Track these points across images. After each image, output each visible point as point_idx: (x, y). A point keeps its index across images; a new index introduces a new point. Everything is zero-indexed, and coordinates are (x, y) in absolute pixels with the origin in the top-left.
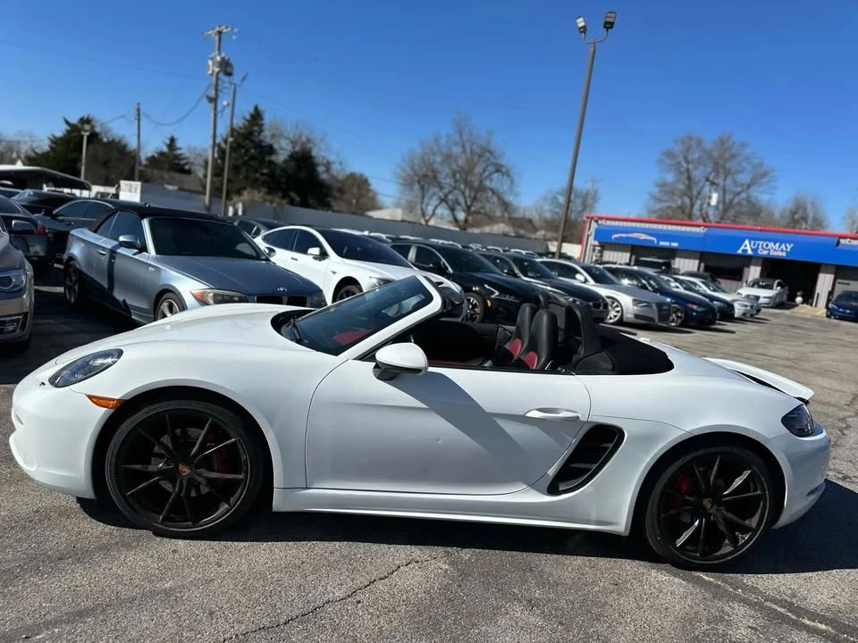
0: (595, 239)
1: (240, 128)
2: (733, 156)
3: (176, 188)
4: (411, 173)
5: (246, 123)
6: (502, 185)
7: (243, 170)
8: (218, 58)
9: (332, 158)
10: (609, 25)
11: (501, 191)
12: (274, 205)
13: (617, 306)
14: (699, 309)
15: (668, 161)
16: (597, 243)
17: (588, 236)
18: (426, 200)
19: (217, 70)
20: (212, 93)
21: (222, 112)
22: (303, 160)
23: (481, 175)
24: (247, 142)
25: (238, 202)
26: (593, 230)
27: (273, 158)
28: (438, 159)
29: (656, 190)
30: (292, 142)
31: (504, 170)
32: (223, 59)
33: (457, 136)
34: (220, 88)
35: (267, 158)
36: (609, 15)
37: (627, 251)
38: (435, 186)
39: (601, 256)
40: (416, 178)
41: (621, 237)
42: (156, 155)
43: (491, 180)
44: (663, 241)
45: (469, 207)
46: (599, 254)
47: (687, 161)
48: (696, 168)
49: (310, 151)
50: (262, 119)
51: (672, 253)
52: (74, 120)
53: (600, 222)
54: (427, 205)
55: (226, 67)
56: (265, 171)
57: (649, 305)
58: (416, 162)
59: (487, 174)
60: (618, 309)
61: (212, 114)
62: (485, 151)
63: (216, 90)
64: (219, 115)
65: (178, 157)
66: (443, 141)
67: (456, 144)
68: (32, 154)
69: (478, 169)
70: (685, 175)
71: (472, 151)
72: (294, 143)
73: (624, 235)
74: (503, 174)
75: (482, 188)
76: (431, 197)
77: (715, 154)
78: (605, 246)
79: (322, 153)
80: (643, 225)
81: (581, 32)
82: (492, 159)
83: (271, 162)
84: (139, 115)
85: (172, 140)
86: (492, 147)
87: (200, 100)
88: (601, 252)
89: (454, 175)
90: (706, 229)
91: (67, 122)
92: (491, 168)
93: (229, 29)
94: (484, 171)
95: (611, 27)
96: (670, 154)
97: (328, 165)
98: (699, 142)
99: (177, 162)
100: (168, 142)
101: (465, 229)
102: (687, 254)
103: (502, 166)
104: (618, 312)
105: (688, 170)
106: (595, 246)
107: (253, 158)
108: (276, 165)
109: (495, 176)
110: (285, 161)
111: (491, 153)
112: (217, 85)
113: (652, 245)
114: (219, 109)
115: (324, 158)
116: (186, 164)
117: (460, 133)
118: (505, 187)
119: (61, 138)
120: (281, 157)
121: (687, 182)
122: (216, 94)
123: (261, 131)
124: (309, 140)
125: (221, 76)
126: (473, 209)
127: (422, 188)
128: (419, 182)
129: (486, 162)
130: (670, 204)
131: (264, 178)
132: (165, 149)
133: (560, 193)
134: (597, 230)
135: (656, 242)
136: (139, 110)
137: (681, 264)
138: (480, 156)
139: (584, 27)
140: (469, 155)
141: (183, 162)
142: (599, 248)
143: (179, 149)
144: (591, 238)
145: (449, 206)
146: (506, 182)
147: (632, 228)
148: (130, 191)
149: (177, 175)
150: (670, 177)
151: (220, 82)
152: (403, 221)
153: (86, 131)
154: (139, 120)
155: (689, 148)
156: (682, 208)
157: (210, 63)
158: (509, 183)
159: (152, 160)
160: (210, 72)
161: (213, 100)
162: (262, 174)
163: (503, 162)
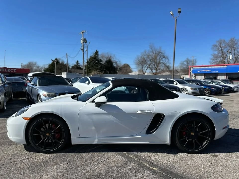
0: (193, 73)
1: (93, 56)
2: (236, 44)
3: (78, 73)
4: (138, 61)
5: (94, 55)
6: (165, 61)
7: (94, 67)
8: (83, 39)
9: (117, 60)
10: (179, 12)
11: (165, 62)
12: (100, 74)
13: (186, 90)
14: (215, 89)
15: (215, 48)
16: (193, 74)
17: (191, 72)
18: (143, 68)
19: (83, 42)
20: (82, 48)
21: (85, 52)
22: (109, 62)
23: (159, 59)
24: (95, 59)
25: (91, 75)
26: (191, 70)
27: (101, 63)
28: (146, 57)
29: (212, 57)
30: (106, 58)
31: (166, 57)
32: (84, 39)
33: (151, 50)
34: (84, 46)
35: (100, 63)
36: (179, 9)
37: (203, 76)
38: (145, 64)
39: (195, 78)
40: (140, 63)
41: (200, 71)
42: (74, 66)
43: (162, 60)
44: (213, 71)
45: (156, 69)
46: (194, 77)
47: (221, 47)
48: (224, 49)
49: (111, 59)
50: (98, 53)
51: (217, 75)
52: (54, 59)
53: (193, 68)
54: (144, 69)
55: (85, 41)
56: (100, 66)
57: (196, 89)
58: (140, 58)
59: (161, 59)
60: (187, 91)
61: (83, 53)
62: (159, 53)
63: (83, 47)
64: (84, 53)
65: (79, 66)
66: (147, 52)
67: (151, 52)
68: (45, 69)
69: (158, 58)
70: (221, 51)
71: (156, 53)
72: (107, 58)
73: (201, 71)
74: (166, 58)
75: (160, 63)
76: (145, 67)
77: (230, 44)
78: (196, 75)
79: (114, 60)
80: (207, 67)
81: (172, 15)
82: (162, 55)
83: (101, 64)
84: (67, 56)
85: (78, 61)
86: (162, 51)
87: (80, 50)
88: (195, 77)
89: (150, 60)
90: (227, 66)
91: (52, 60)
92: (162, 57)
93: (85, 31)
94: (160, 58)
95: (180, 13)
96: (215, 46)
97: (116, 63)
98: (224, 41)
99: (79, 67)
100: (76, 62)
101: (156, 75)
102: (222, 74)
103: (165, 56)
104: (187, 92)
105: (221, 50)
106: (193, 75)
107: (96, 63)
108: (103, 64)
109: (163, 59)
110: (105, 63)
111: (161, 53)
112: (83, 46)
113: (210, 73)
114: (84, 51)
115: (115, 61)
116: (81, 67)
117: (152, 49)
118: (167, 62)
119: (51, 64)
120: (103, 62)
121: (222, 53)
122: (83, 48)
123: (98, 56)
124: (111, 57)
125: (84, 43)
126: (157, 69)
127: (142, 65)
128: (141, 64)
129: (160, 56)
130: (217, 60)
131: (100, 68)
132: (76, 64)
133: (184, 61)
134: (193, 70)
135: (211, 72)
136: (67, 55)
137: (220, 77)
138: (158, 54)
139: (173, 14)
140: (155, 54)
141: (80, 67)
142: (194, 75)
143: (79, 63)
144: (191, 73)
145: (151, 69)
146: (167, 60)
147: (203, 68)
148: (64, 75)
149: (79, 70)
150: (216, 53)
151: (84, 45)
152: (138, 75)
153: (55, 62)
154: (67, 57)
155: (221, 43)
156: (221, 61)
157: (81, 40)
158: (168, 60)
159: (73, 67)
160: (81, 43)
161: (83, 50)
162: (99, 67)
163: (165, 55)
